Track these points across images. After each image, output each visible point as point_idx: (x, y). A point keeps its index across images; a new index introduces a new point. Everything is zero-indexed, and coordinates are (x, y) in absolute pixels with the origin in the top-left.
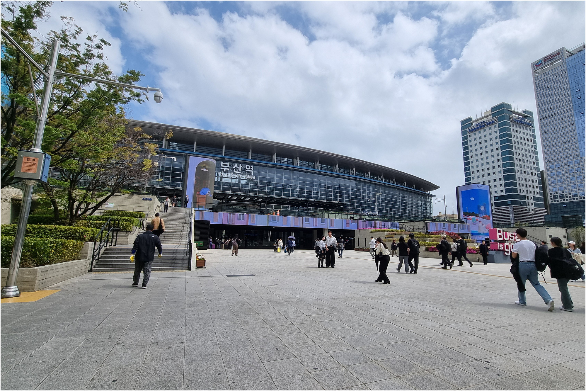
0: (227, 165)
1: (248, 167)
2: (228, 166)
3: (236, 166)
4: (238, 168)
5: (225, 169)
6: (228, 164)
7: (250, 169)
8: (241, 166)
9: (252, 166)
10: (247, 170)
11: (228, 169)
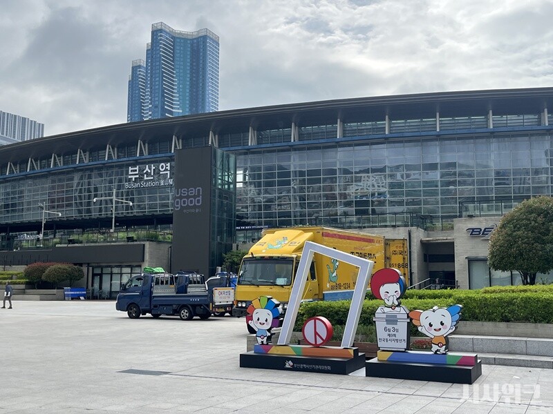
0: (136, 170)
1: (162, 167)
2: (137, 172)
3: (147, 169)
4: (149, 171)
5: (134, 177)
6: (137, 168)
7: (166, 170)
8: (153, 168)
9: (169, 164)
10: (161, 173)
11: (138, 176)
